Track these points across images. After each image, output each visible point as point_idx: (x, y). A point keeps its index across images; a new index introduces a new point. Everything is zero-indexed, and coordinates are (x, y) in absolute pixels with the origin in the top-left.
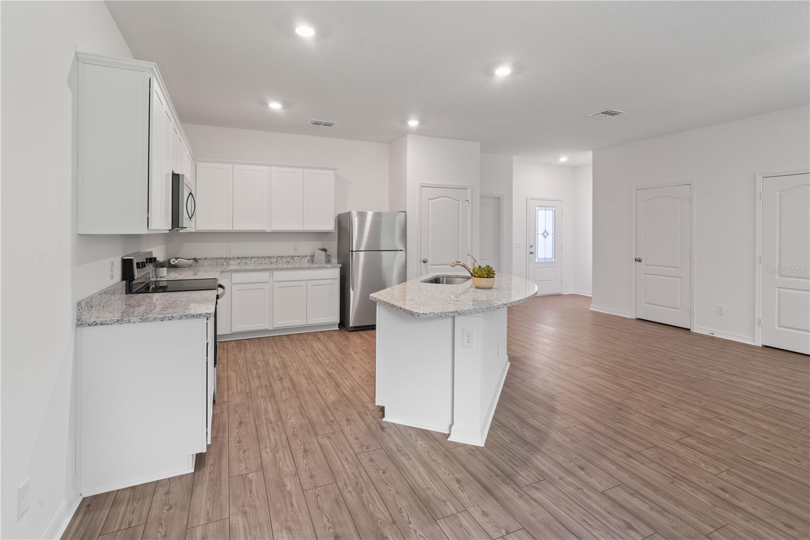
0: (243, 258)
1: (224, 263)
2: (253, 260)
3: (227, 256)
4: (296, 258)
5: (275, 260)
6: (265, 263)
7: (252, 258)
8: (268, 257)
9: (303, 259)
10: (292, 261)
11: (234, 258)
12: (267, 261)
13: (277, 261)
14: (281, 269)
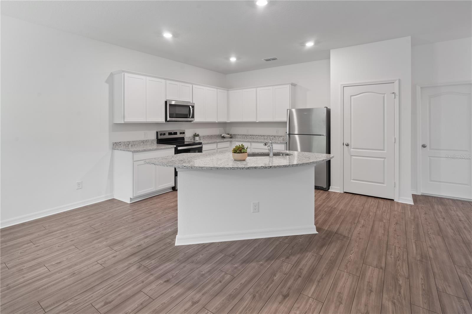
0: (253, 135)
1: (245, 137)
2: (257, 137)
3: (246, 134)
4: (276, 137)
5: (266, 137)
6: (262, 139)
7: (256, 135)
8: (263, 136)
9: (280, 138)
10: (274, 138)
11: (249, 135)
12: (263, 138)
13: (267, 138)
14: (255, 142)
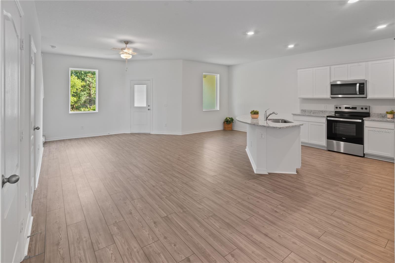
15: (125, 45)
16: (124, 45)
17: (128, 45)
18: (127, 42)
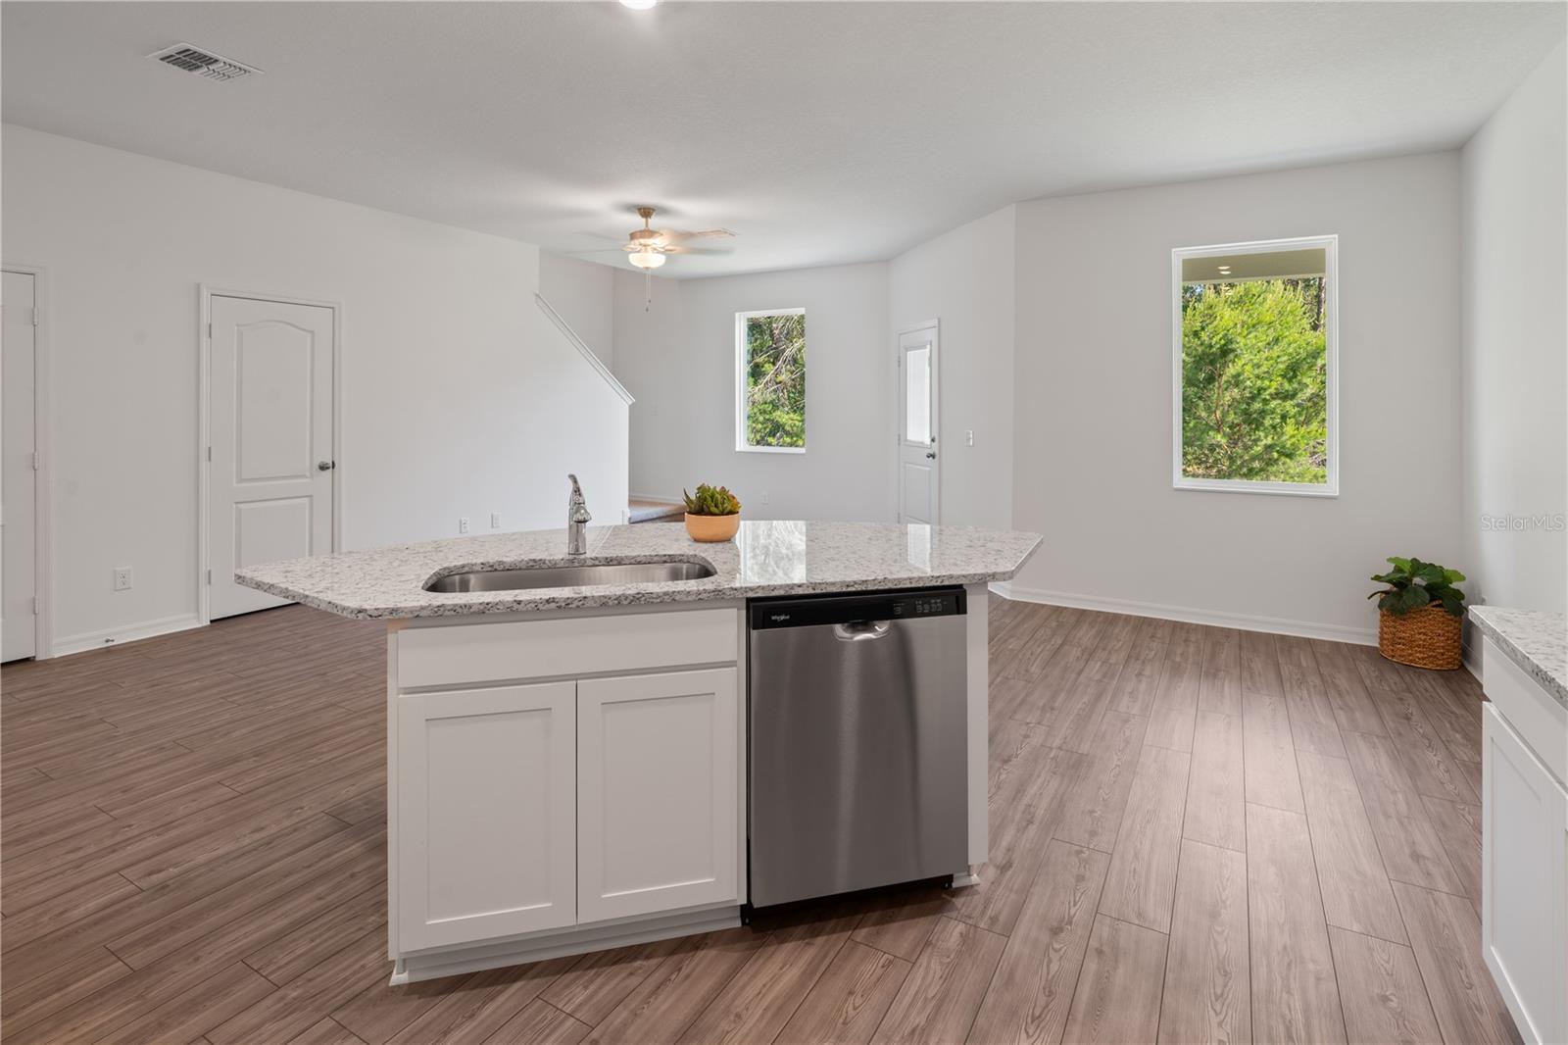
15: (644, 220)
16: (637, 221)
17: (654, 222)
18: (646, 212)
